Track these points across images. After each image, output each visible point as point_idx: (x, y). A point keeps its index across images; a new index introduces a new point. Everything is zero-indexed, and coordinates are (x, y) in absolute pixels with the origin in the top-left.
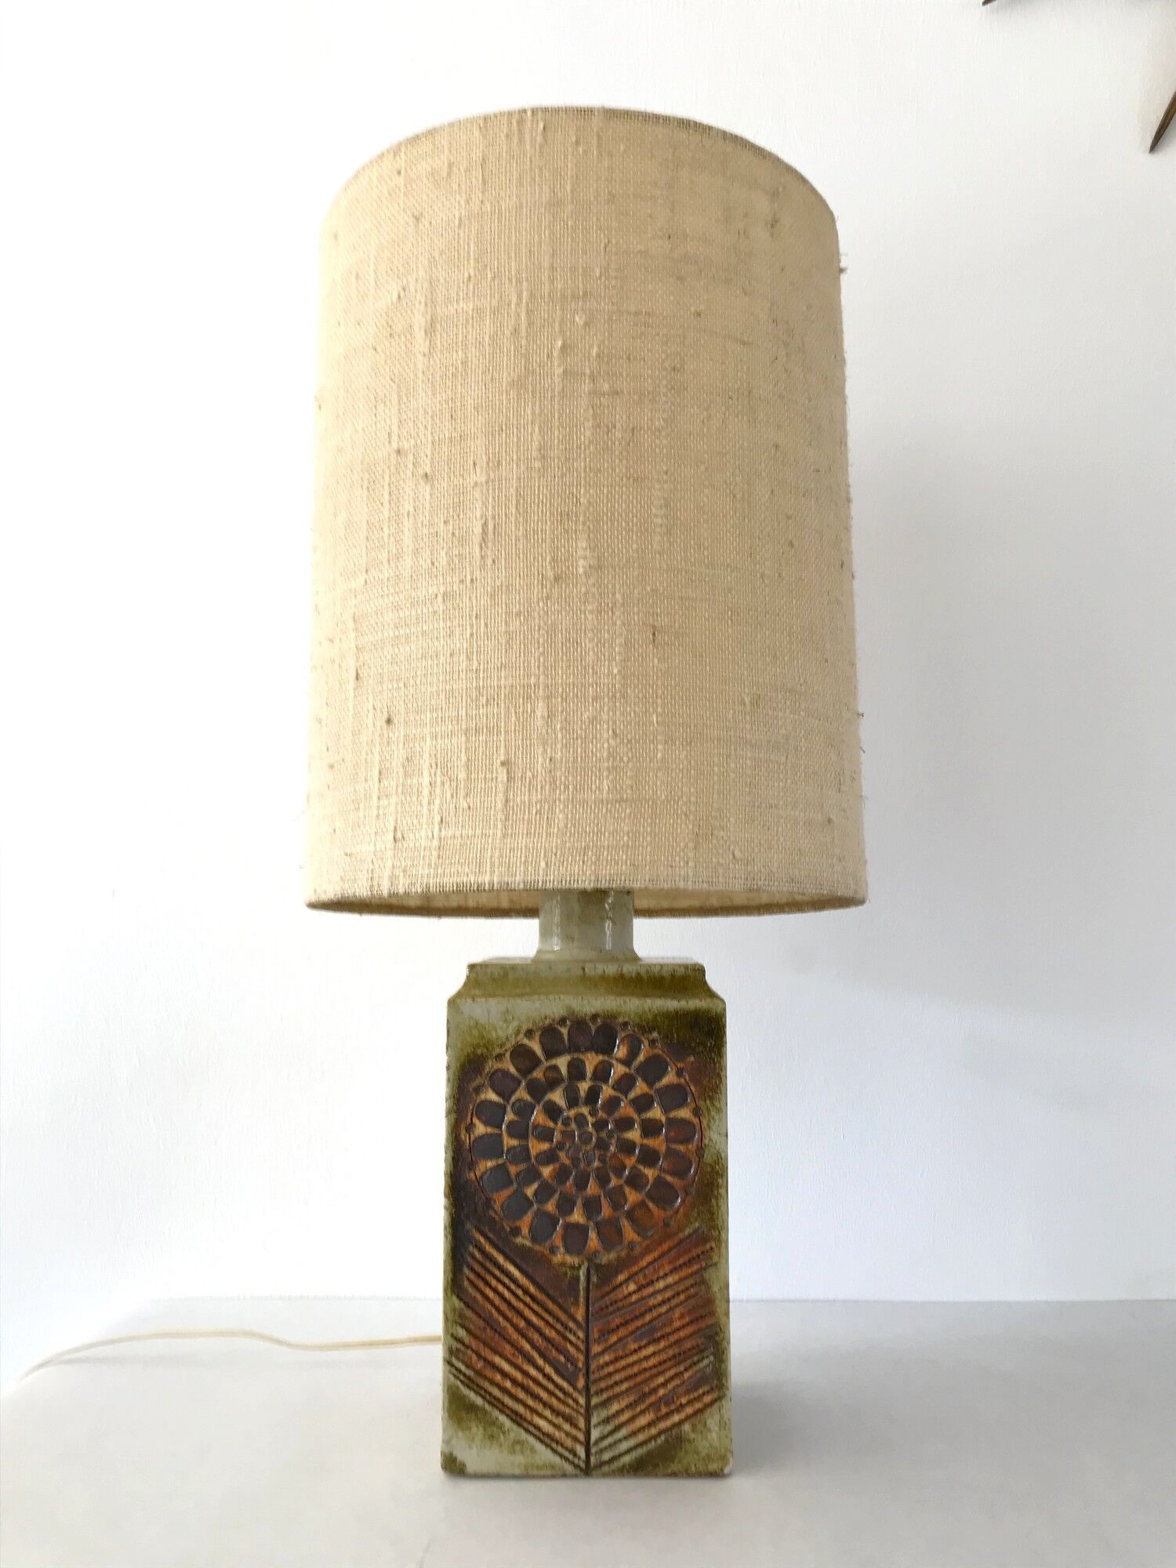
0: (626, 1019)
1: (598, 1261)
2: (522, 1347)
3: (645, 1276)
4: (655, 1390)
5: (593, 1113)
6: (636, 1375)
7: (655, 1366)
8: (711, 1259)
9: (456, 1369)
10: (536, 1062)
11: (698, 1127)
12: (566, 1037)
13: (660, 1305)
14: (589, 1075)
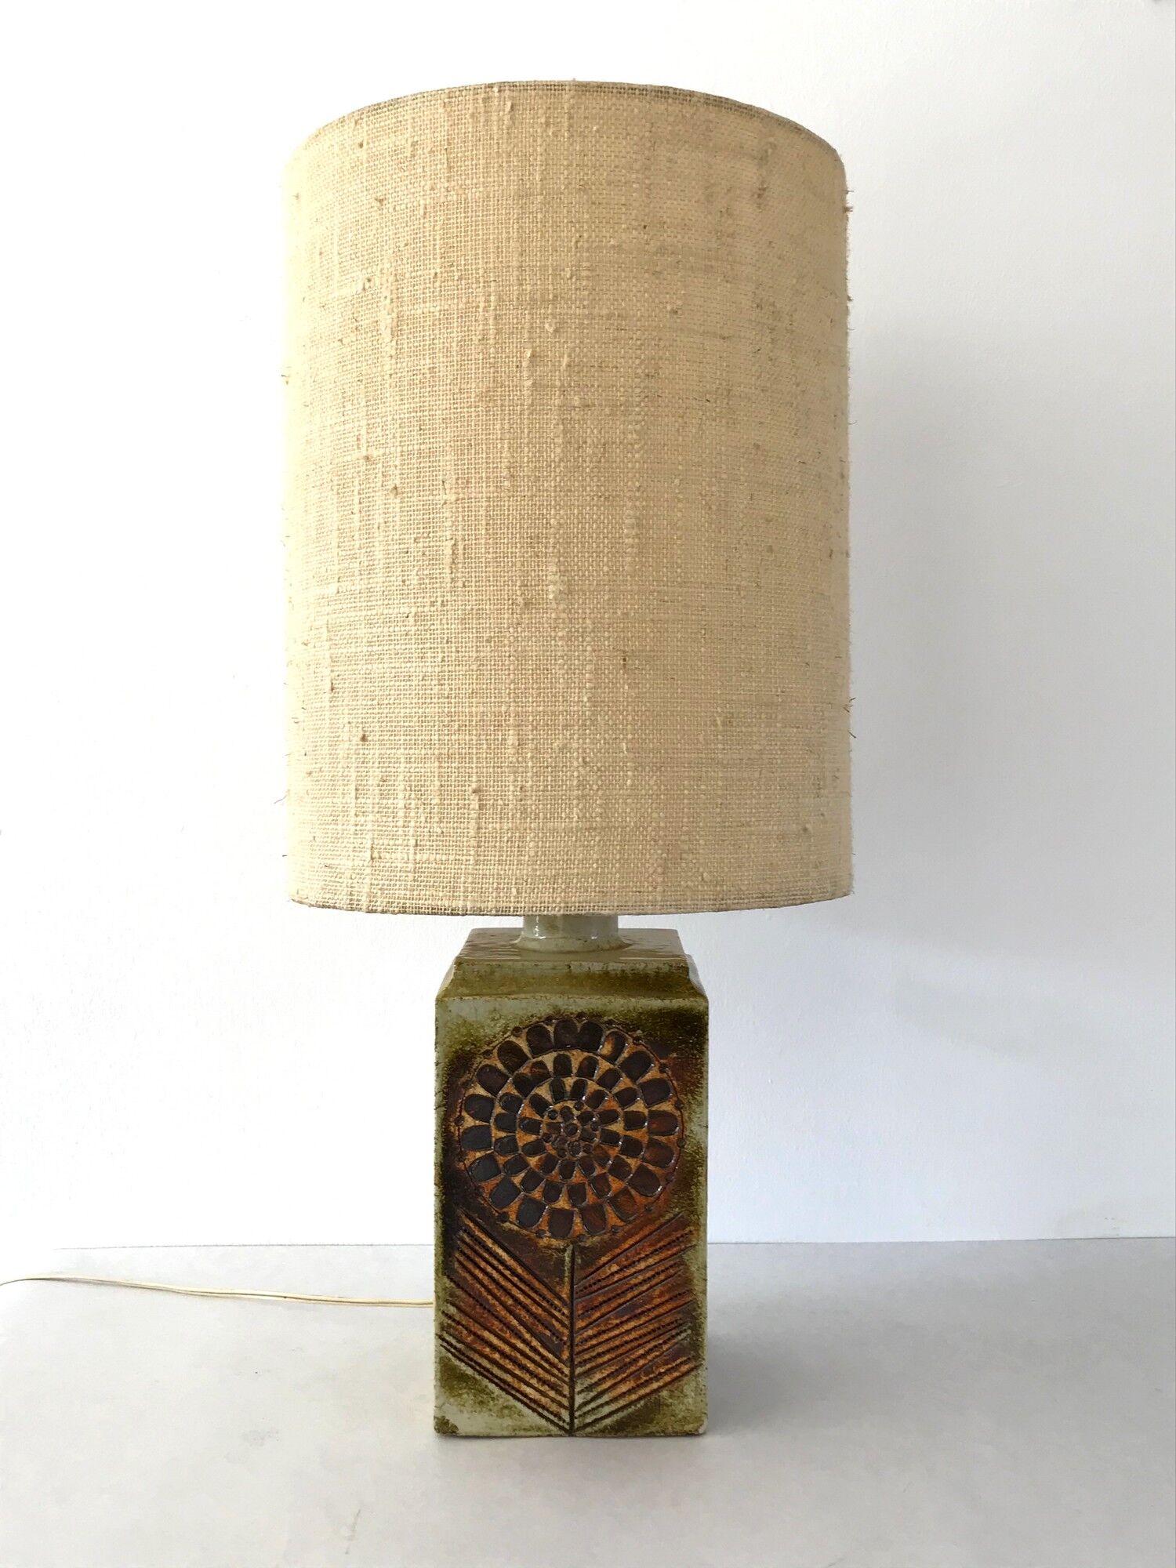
0: (611, 1018)
1: (582, 1244)
2: (509, 1322)
3: (627, 1258)
4: (636, 1360)
5: (578, 1107)
6: (617, 1347)
7: (636, 1339)
8: (690, 1241)
9: (447, 1342)
10: (524, 1059)
11: (679, 1119)
12: (552, 1035)
13: (641, 1284)
14: (575, 1071)
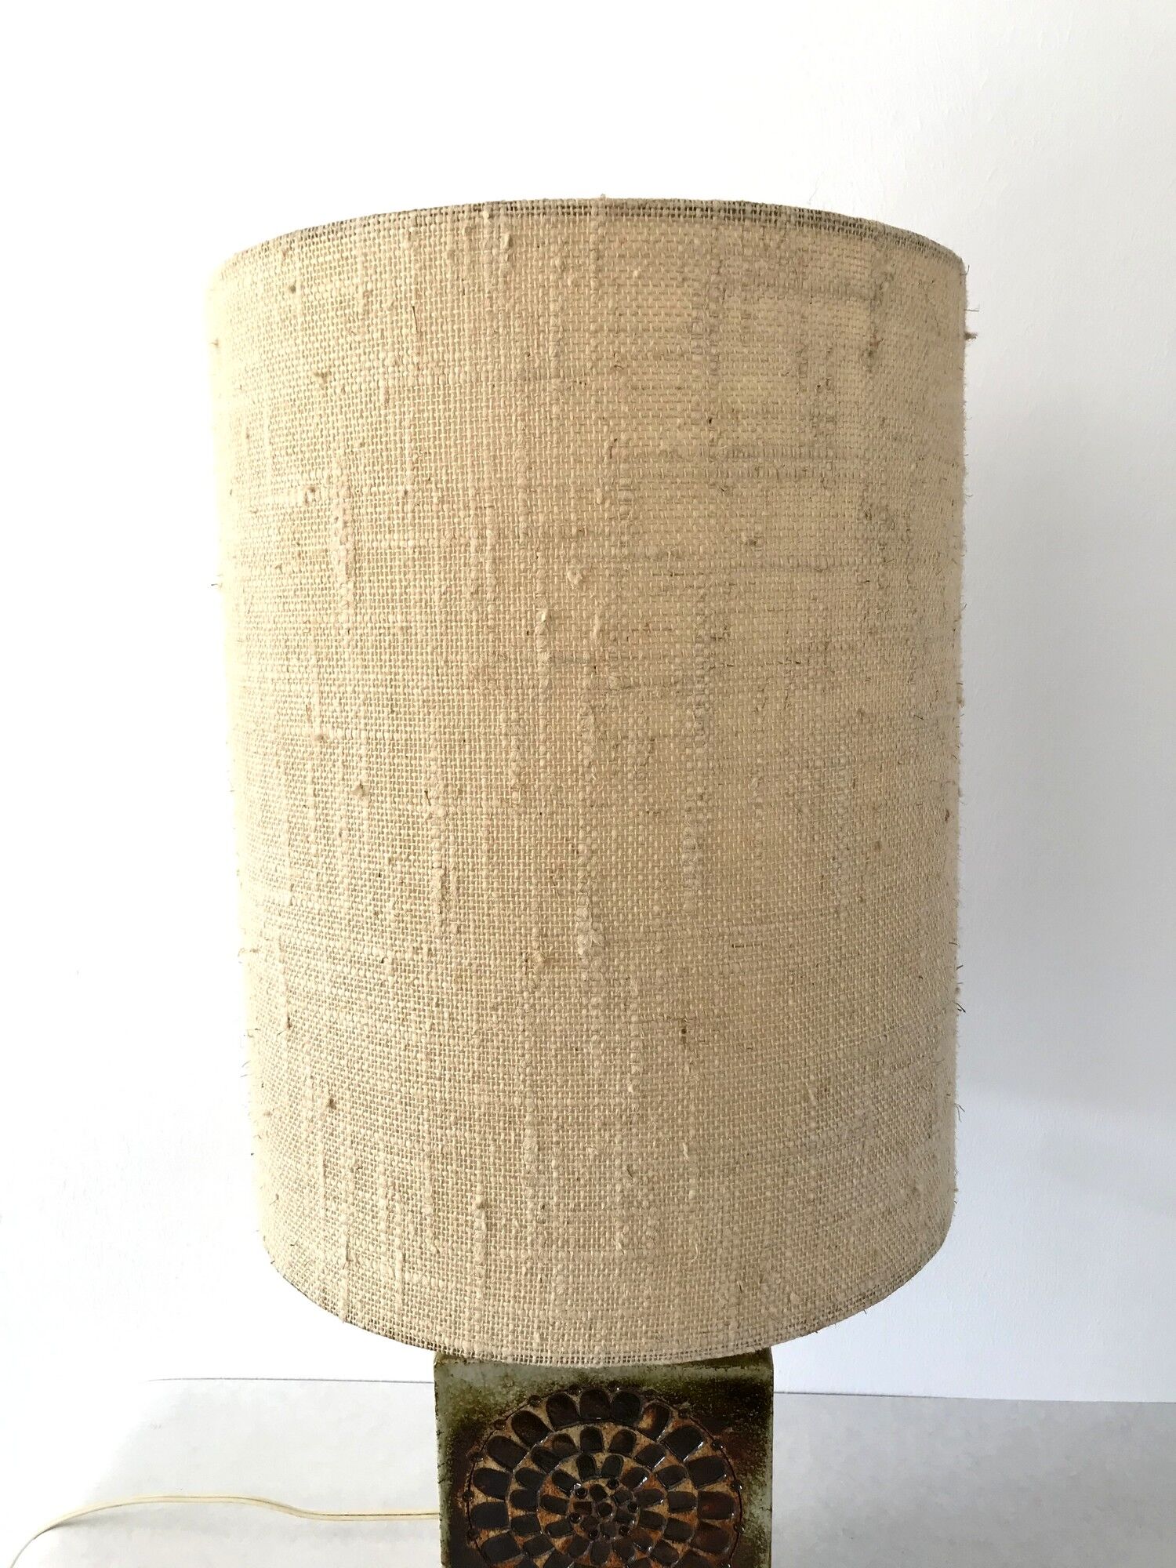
0: (651, 1388)
5: (612, 1484)
10: (542, 1430)
11: (737, 1501)
12: (578, 1406)
14: (606, 1446)
